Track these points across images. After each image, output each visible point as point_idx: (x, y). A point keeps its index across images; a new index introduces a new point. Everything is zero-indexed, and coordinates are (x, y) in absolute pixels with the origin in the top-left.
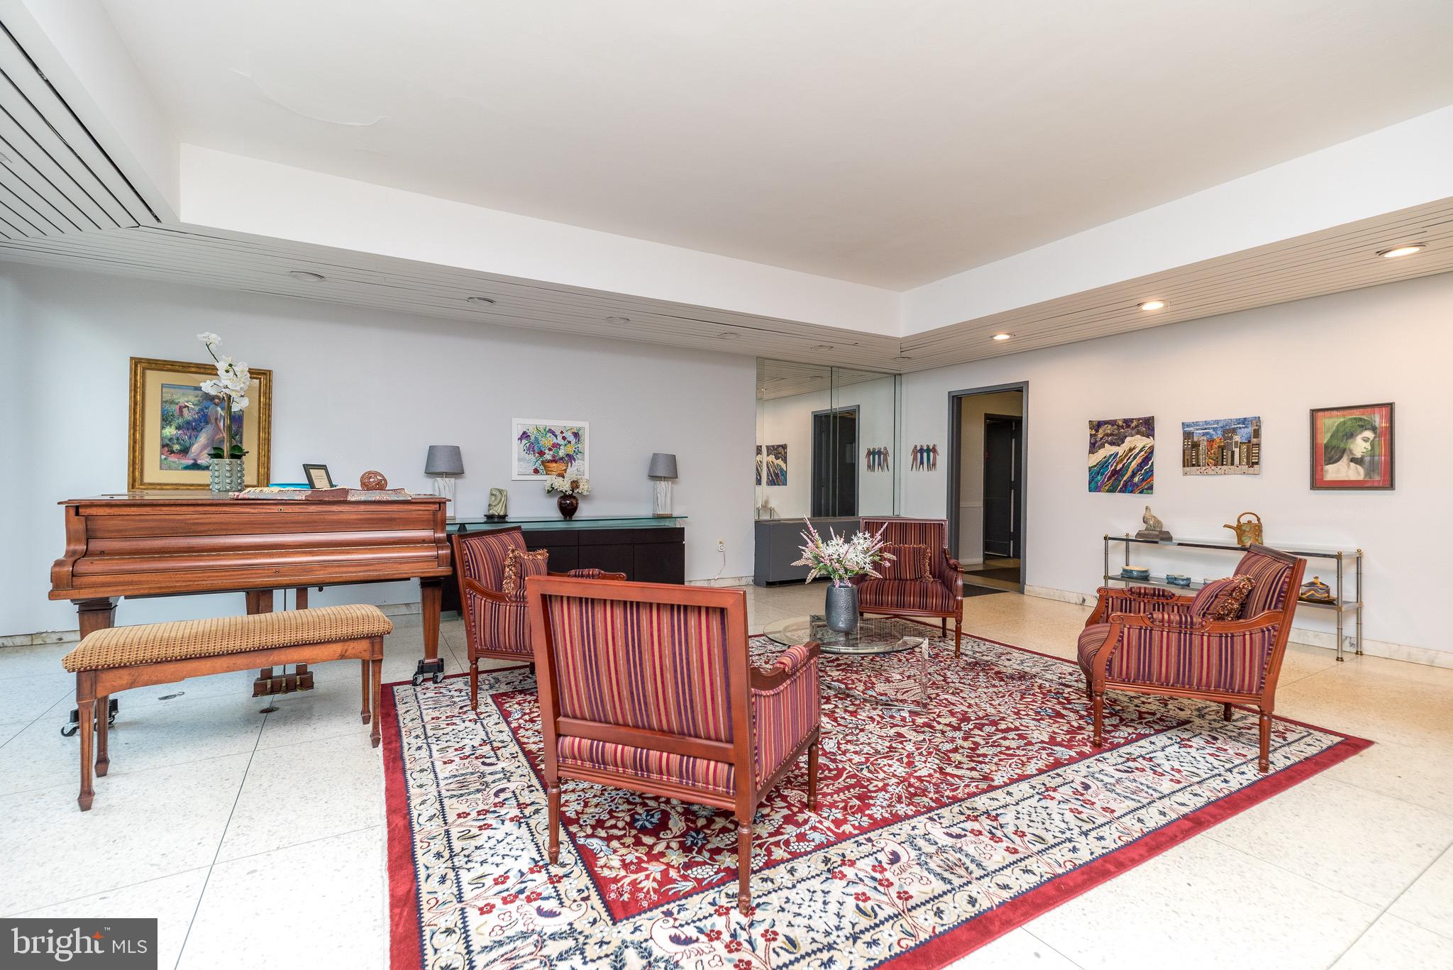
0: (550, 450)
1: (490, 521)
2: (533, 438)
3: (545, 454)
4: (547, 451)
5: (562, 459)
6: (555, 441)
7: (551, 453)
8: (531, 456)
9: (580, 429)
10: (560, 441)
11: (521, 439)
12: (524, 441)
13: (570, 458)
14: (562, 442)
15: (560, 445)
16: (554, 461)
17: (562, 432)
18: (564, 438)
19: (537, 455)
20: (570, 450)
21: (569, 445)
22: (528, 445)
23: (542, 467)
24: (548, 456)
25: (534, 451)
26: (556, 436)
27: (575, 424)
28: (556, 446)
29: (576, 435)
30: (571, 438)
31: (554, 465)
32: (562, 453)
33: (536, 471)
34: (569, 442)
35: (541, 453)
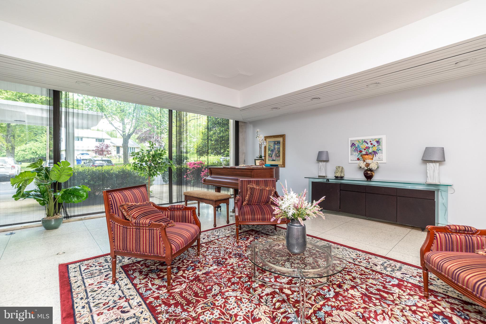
0: (365, 150)
1: (336, 178)
2: (357, 145)
3: (362, 151)
4: (363, 150)
5: (371, 153)
6: (367, 145)
7: (365, 151)
8: (356, 153)
9: (380, 139)
10: (369, 145)
11: (351, 146)
12: (353, 147)
13: (375, 153)
14: (371, 146)
15: (369, 147)
16: (367, 154)
17: (370, 142)
18: (371, 144)
19: (359, 152)
20: (375, 149)
21: (374, 147)
22: (354, 148)
23: (361, 157)
24: (364, 153)
25: (357, 151)
26: (367, 144)
27: (377, 137)
28: (368, 148)
29: (378, 142)
30: (375, 143)
31: (367, 156)
32: (370, 151)
33: (358, 159)
34: (374, 146)
35: (361, 151)
